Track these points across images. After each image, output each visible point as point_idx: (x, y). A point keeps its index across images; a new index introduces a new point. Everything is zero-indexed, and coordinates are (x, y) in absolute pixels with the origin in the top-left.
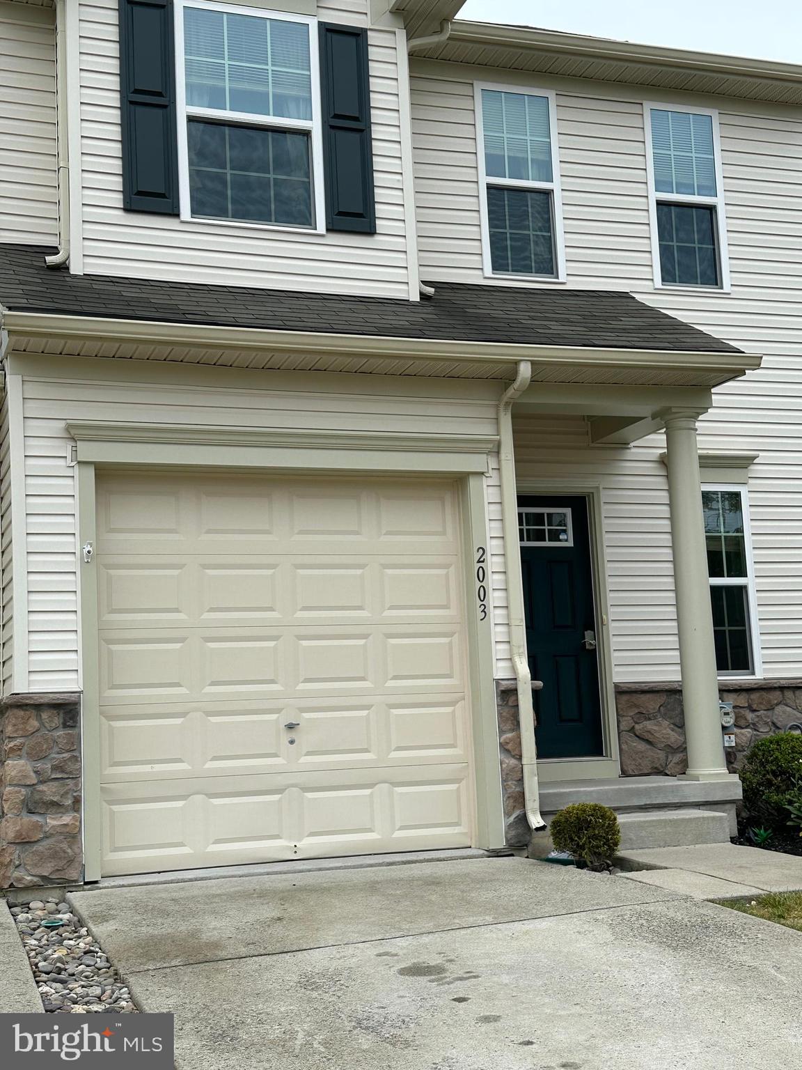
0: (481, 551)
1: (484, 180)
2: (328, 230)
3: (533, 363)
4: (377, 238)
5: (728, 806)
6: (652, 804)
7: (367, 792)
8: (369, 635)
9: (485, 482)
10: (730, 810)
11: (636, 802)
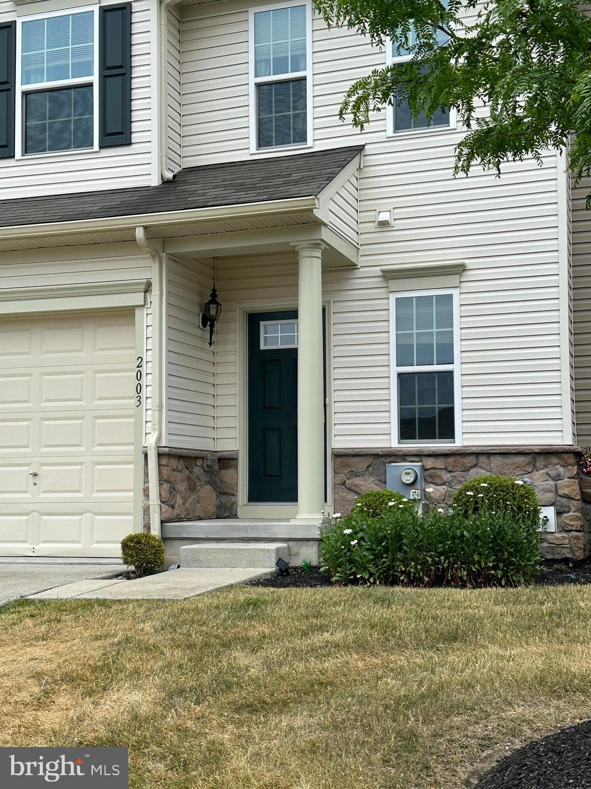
0: (140, 359)
1: (253, 80)
2: (101, 147)
3: (145, 228)
4: (133, 146)
5: (311, 543)
6: (249, 538)
7: (79, 517)
8: (84, 417)
9: (145, 311)
10: (313, 546)
11: (236, 535)
